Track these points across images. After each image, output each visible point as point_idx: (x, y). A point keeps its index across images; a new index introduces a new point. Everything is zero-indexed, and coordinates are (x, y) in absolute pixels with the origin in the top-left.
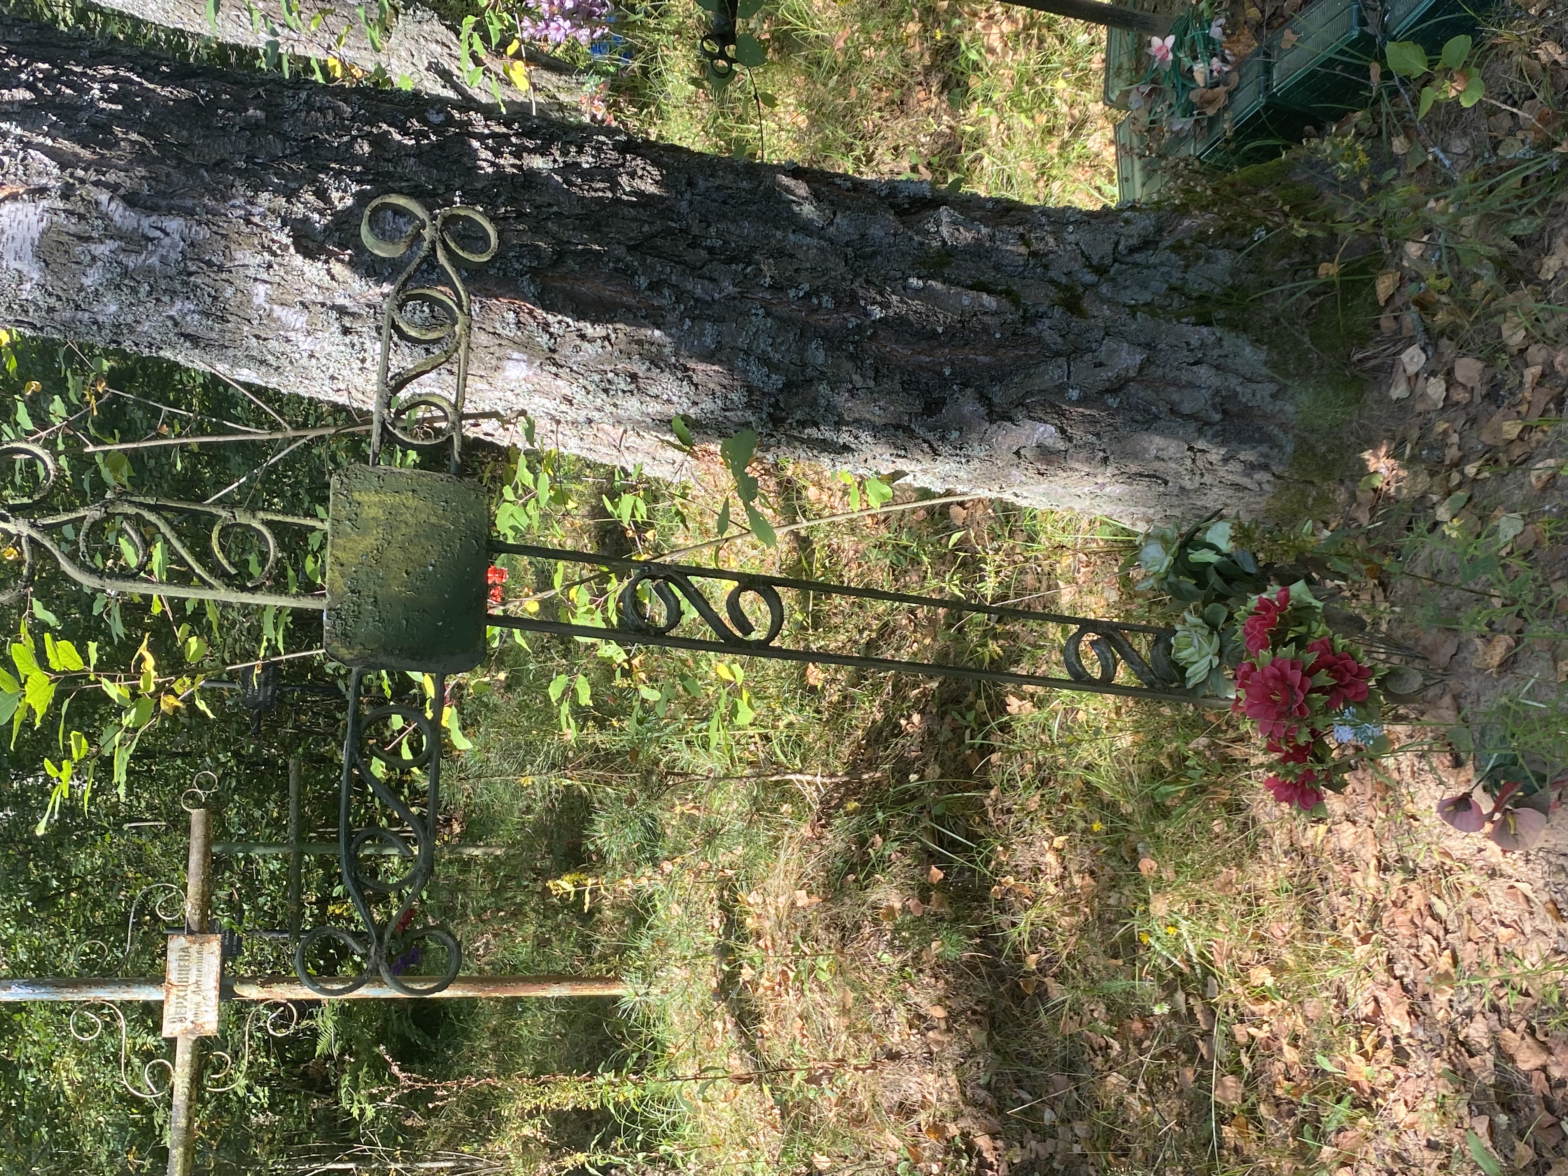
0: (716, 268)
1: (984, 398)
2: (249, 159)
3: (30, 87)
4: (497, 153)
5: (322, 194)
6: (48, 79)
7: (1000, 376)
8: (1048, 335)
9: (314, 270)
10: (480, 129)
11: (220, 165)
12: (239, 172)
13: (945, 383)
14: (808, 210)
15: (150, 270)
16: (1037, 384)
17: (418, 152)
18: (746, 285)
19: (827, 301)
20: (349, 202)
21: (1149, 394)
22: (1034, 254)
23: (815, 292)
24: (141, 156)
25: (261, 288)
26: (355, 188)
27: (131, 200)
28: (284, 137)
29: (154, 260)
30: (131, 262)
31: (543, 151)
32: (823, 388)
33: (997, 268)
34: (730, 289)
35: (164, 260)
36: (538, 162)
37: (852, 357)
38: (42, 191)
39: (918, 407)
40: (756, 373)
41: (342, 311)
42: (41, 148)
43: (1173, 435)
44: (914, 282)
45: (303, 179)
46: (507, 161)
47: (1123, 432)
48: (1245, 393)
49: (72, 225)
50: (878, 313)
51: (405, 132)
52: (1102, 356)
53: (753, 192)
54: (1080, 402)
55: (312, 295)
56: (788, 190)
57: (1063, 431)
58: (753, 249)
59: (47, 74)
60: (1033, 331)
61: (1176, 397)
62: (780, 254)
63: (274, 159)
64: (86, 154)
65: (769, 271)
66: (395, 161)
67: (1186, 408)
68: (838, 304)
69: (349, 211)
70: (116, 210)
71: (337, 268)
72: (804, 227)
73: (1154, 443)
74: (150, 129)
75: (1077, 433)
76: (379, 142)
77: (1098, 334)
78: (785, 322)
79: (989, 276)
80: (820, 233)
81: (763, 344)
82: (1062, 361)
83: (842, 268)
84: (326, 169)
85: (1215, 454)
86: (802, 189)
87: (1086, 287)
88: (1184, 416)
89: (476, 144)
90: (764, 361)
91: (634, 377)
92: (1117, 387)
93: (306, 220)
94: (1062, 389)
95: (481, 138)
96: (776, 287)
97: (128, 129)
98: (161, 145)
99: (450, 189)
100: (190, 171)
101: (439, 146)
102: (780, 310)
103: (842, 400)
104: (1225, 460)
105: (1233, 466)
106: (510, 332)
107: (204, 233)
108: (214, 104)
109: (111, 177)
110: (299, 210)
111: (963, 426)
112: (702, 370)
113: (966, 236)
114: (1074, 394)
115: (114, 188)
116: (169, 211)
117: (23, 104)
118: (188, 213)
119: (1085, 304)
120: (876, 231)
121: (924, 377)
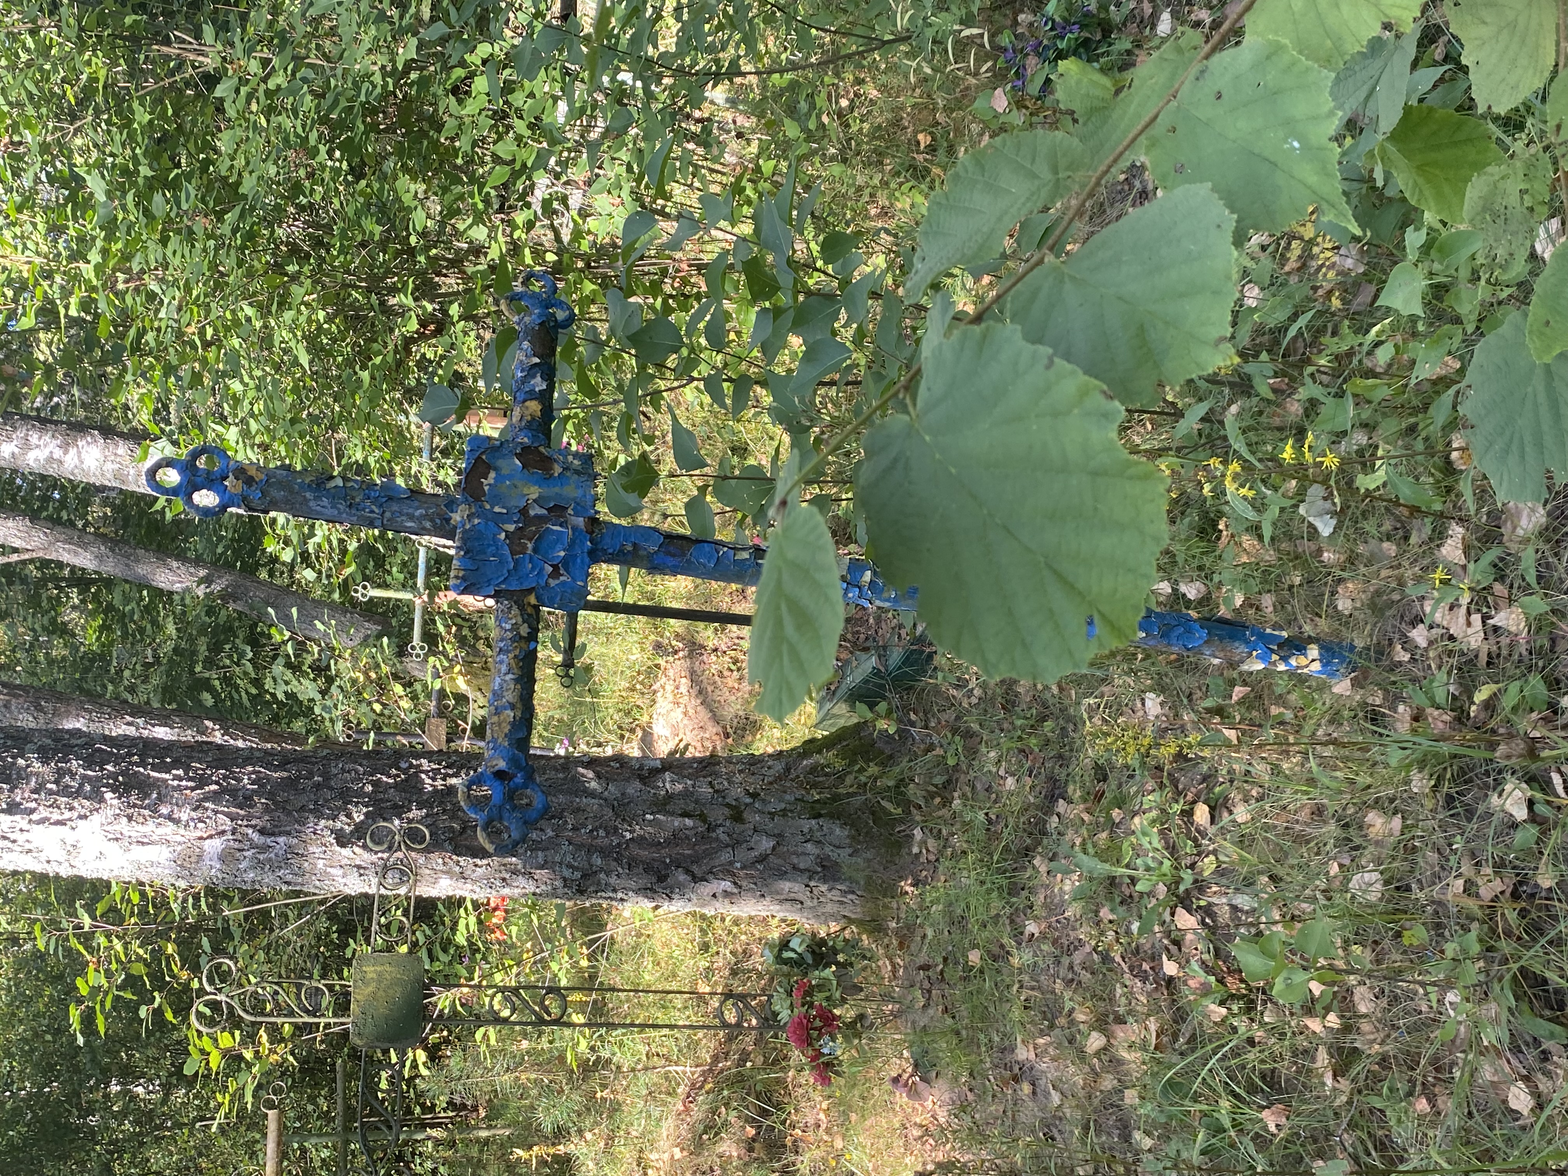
0: (542, 823)
1: (688, 871)
2: (316, 803)
3: (217, 783)
4: (434, 779)
5: (349, 816)
6: (225, 777)
7: (696, 860)
8: (723, 837)
9: (346, 852)
10: (426, 768)
11: (303, 808)
12: (311, 811)
13: (667, 867)
14: (593, 785)
15: (270, 859)
16: (717, 862)
17: (396, 785)
18: (558, 830)
19: (602, 833)
20: (362, 817)
21: (780, 861)
22: (716, 791)
23: (596, 829)
24: (267, 809)
25: (321, 862)
26: (365, 810)
27: (262, 832)
28: (331, 789)
29: (272, 855)
30: (261, 857)
31: (456, 775)
32: (602, 875)
33: (697, 802)
34: (551, 833)
35: (277, 855)
36: (453, 781)
37: (615, 860)
38: (223, 832)
39: (654, 880)
40: (567, 873)
41: (359, 867)
42: (223, 813)
43: (795, 881)
44: (649, 817)
45: (339, 809)
46: (439, 783)
47: (769, 881)
48: (834, 856)
49: (237, 845)
50: (628, 836)
51: (389, 776)
52: (752, 844)
53: (565, 779)
54: (742, 868)
55: (345, 861)
56: (583, 775)
57: (735, 883)
58: (563, 810)
59: (224, 775)
60: (714, 835)
61: (796, 861)
62: (578, 810)
63: (326, 801)
64: (242, 812)
65: (571, 821)
66: (385, 792)
67: (802, 866)
68: (607, 833)
69: (362, 822)
70: (255, 836)
71: (357, 849)
72: (592, 794)
73: (786, 886)
74: (271, 796)
75: (744, 884)
76: (376, 784)
77: (750, 833)
78: (579, 847)
79: (691, 807)
80: (600, 796)
81: (569, 858)
82: (730, 849)
83: (611, 813)
84: (351, 802)
85: (824, 888)
86: (590, 774)
87: (747, 805)
88: (801, 871)
89: (423, 776)
90: (569, 866)
91: (504, 880)
92: (762, 859)
93: (342, 829)
94: (731, 863)
95: (426, 772)
96: (575, 829)
97: (260, 797)
98: (275, 803)
99: (410, 802)
100: (289, 814)
101: (406, 780)
102: (577, 840)
103: (613, 880)
104: (830, 890)
105: (834, 892)
106: (441, 867)
107: (295, 841)
108: (298, 778)
109: (253, 822)
110: (339, 825)
111: (681, 886)
112: (539, 873)
113: (679, 787)
114: (738, 865)
115: (254, 827)
116: (280, 834)
117: (215, 792)
118: (288, 834)
119: (745, 815)
120: (630, 791)
121: (656, 865)
